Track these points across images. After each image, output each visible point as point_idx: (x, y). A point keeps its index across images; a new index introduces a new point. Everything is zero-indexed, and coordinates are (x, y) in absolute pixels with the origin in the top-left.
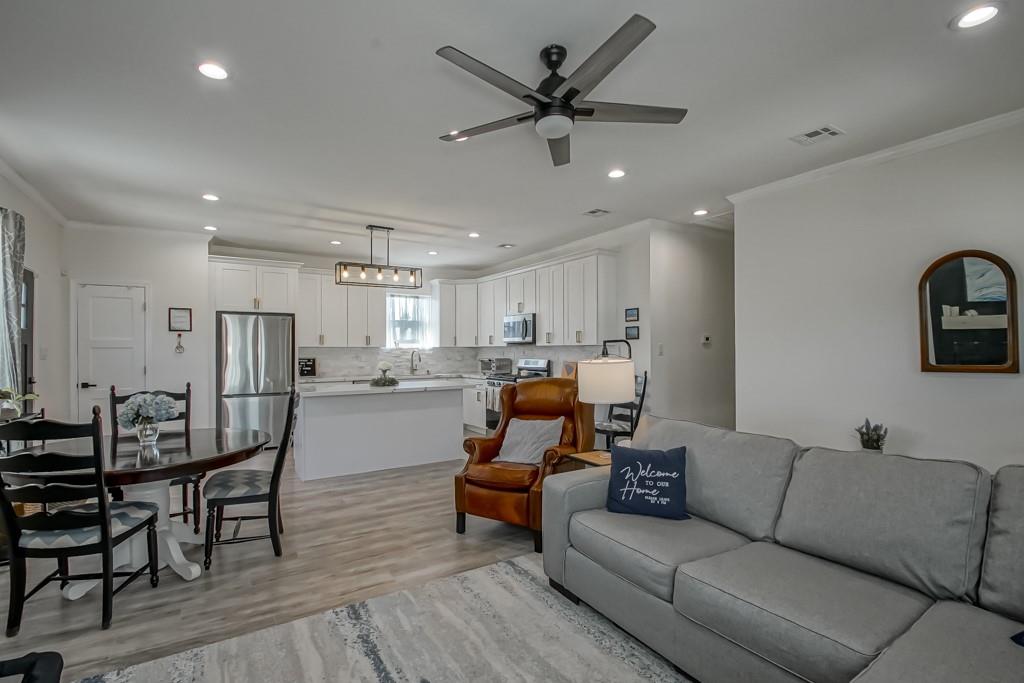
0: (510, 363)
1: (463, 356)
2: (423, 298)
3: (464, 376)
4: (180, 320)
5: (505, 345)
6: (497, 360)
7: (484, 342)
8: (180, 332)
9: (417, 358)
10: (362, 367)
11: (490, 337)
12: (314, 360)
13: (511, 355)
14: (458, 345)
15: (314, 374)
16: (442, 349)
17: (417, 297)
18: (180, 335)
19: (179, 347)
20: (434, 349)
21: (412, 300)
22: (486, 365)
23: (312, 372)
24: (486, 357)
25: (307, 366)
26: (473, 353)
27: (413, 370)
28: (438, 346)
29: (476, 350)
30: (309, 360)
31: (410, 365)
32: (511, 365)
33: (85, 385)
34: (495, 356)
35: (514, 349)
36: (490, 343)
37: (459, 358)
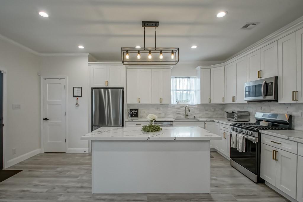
0: (248, 115)
1: (215, 109)
2: (192, 78)
3: (215, 120)
4: (77, 92)
5: (246, 102)
6: (239, 112)
7: (229, 101)
8: (77, 97)
9: (188, 109)
10: (160, 114)
11: (233, 97)
12: (138, 110)
13: (250, 109)
14: (212, 103)
15: (137, 117)
16: (202, 105)
17: (189, 78)
18: (77, 99)
19: (77, 104)
20: (198, 104)
21: (186, 79)
22: (231, 115)
23: (137, 116)
24: (230, 110)
25: (135, 113)
26: (221, 107)
27: (186, 116)
28: (200, 103)
29: (223, 105)
30: (135, 110)
31: (184, 113)
32: (249, 115)
33: (46, 119)
34: (236, 109)
35: (252, 105)
36: (233, 101)
37: (212, 110)
